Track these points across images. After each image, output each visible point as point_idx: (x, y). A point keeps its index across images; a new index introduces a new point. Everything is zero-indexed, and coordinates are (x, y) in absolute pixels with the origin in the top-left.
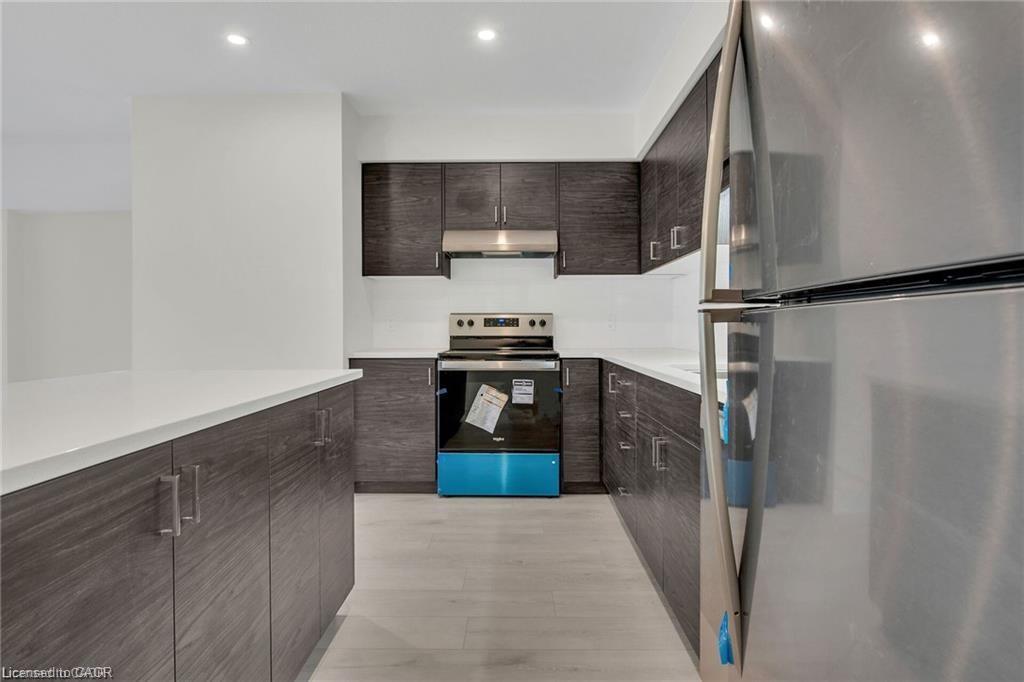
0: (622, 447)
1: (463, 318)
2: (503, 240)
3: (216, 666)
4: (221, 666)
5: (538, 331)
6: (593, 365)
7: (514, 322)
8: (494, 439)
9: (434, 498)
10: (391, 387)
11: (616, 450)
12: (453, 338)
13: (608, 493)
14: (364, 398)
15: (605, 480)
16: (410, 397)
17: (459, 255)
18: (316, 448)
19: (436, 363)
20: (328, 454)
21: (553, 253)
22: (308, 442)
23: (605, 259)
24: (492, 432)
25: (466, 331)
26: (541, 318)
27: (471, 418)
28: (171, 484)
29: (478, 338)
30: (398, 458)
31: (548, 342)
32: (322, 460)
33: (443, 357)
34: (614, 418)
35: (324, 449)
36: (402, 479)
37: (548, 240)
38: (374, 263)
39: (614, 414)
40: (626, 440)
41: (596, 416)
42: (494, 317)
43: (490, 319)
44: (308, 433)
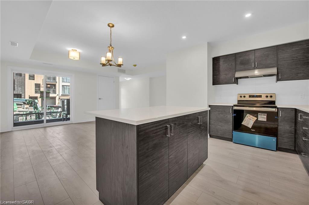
0: (303, 139)
1: (242, 95)
2: (256, 72)
3: (176, 164)
4: (177, 164)
5: (269, 99)
6: (292, 110)
7: (260, 96)
8: (251, 130)
9: (232, 143)
10: (220, 113)
11: (301, 140)
12: (239, 101)
13: (298, 154)
14: (212, 115)
15: (296, 149)
16: (225, 116)
17: (241, 78)
18: (198, 125)
19: (233, 107)
20: (201, 126)
21: (275, 74)
22: (196, 123)
23: (298, 75)
24: (251, 128)
25: (243, 99)
26: (270, 95)
27: (244, 123)
28: (168, 127)
29: (247, 101)
30: (221, 131)
31: (273, 102)
32: (200, 128)
33: (235, 106)
34: (301, 129)
35: (200, 125)
36: (222, 136)
37: (274, 71)
38: (216, 82)
39: (301, 128)
40: (306, 137)
41: (294, 127)
42: (252, 95)
43: (251, 96)
44: (197, 121)
